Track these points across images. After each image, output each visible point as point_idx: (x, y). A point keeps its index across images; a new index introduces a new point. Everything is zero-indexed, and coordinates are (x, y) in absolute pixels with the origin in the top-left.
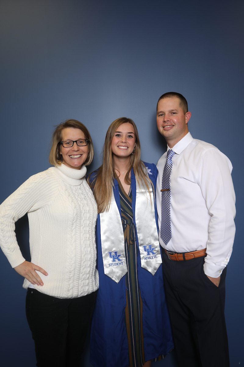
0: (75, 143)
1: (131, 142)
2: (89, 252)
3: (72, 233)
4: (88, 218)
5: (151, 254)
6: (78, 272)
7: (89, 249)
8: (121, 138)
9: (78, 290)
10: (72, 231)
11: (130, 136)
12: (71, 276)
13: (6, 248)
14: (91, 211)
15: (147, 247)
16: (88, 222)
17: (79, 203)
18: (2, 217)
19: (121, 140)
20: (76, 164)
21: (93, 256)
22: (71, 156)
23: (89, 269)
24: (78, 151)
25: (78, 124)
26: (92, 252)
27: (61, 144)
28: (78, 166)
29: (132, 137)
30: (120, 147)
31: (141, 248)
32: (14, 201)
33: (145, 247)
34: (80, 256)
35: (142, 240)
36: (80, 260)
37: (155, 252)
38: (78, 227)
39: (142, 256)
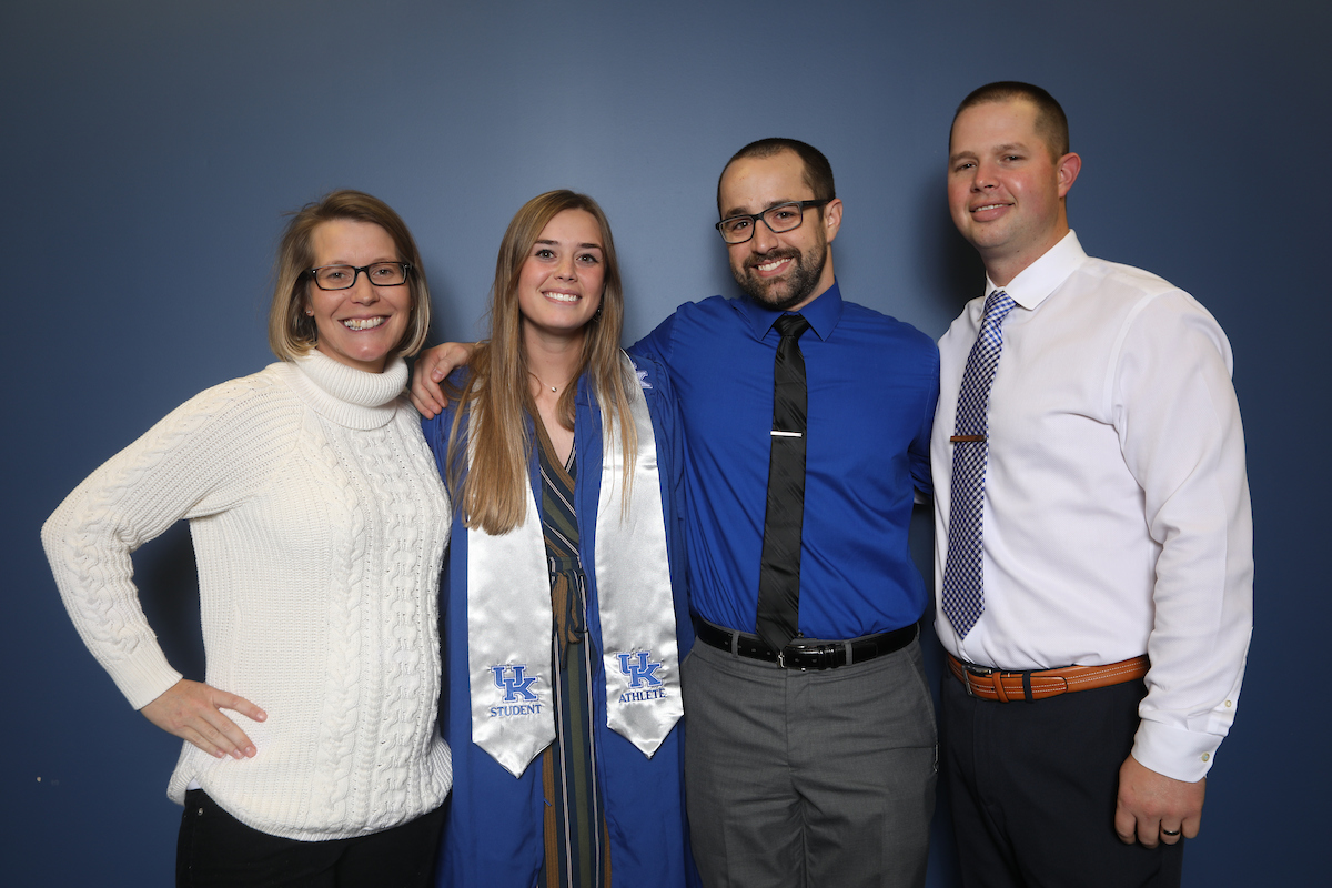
0: (362, 275)
1: (590, 277)
2: (410, 668)
3: (348, 598)
4: (408, 544)
5: (645, 682)
6: (367, 739)
7: (413, 658)
8: (554, 263)
9: (368, 805)
10: (349, 591)
11: (586, 257)
12: (342, 750)
13: (106, 640)
14: (424, 520)
15: (634, 659)
16: (410, 560)
17: (377, 491)
18: (80, 531)
19: (555, 269)
20: (366, 351)
21: (425, 684)
22: (347, 323)
23: (409, 730)
24: (372, 302)
25: (372, 208)
26: (425, 668)
27: (310, 279)
28: (374, 358)
29: (594, 260)
30: (551, 295)
31: (611, 663)
32: (124, 476)
33: (624, 658)
34: (376, 679)
35: (615, 634)
36: (375, 696)
37: (657, 677)
38: (370, 575)
39: (610, 688)
